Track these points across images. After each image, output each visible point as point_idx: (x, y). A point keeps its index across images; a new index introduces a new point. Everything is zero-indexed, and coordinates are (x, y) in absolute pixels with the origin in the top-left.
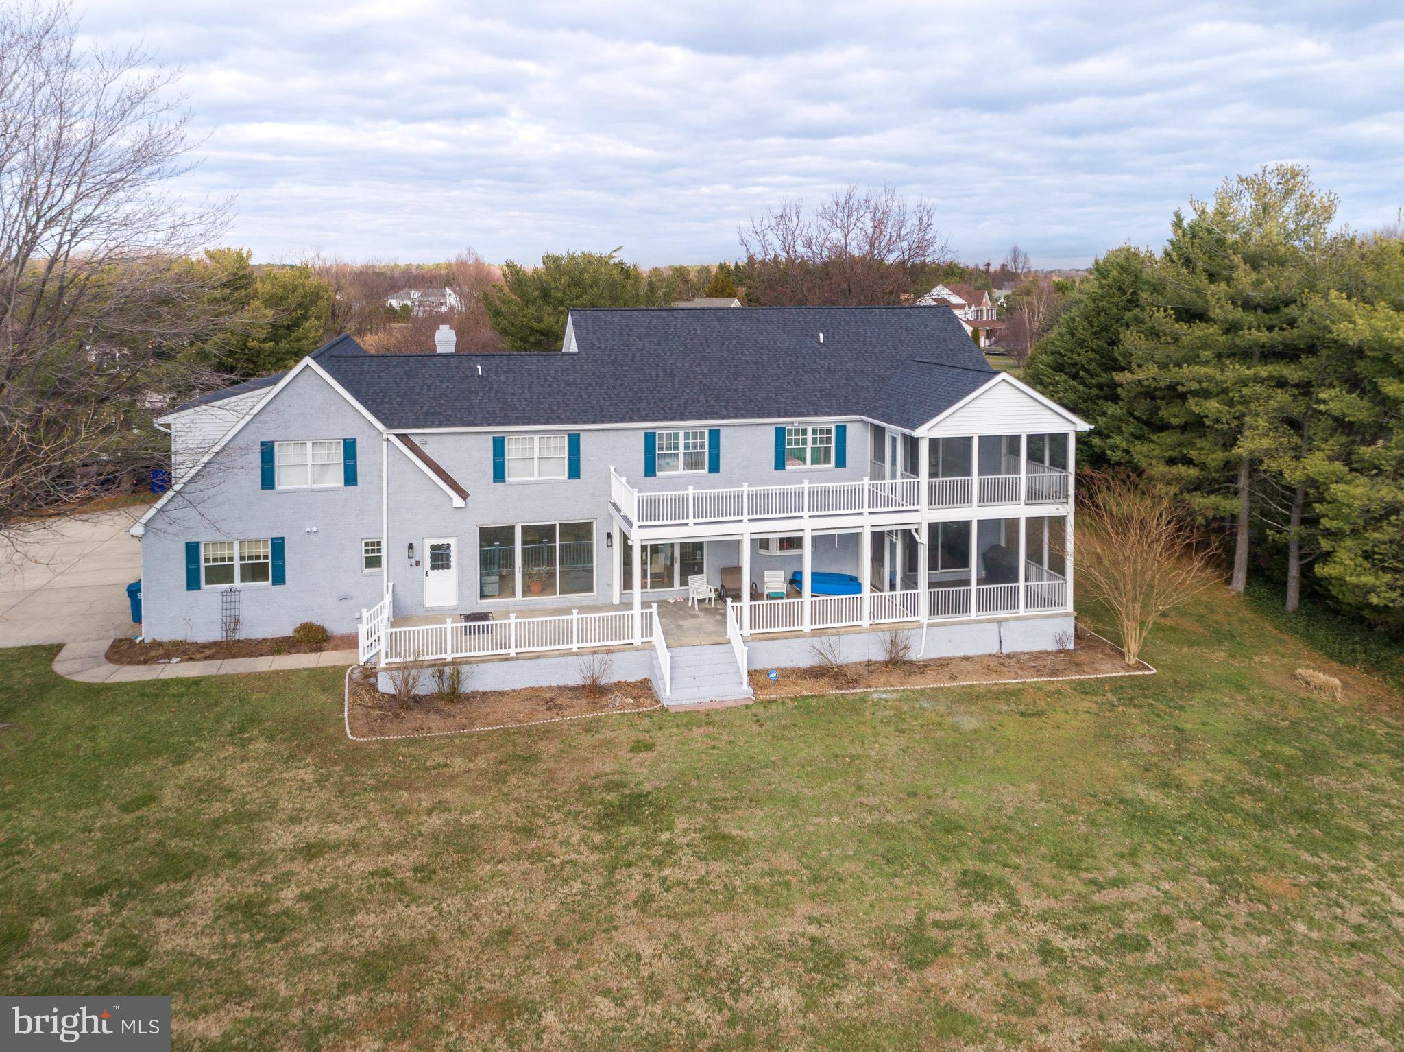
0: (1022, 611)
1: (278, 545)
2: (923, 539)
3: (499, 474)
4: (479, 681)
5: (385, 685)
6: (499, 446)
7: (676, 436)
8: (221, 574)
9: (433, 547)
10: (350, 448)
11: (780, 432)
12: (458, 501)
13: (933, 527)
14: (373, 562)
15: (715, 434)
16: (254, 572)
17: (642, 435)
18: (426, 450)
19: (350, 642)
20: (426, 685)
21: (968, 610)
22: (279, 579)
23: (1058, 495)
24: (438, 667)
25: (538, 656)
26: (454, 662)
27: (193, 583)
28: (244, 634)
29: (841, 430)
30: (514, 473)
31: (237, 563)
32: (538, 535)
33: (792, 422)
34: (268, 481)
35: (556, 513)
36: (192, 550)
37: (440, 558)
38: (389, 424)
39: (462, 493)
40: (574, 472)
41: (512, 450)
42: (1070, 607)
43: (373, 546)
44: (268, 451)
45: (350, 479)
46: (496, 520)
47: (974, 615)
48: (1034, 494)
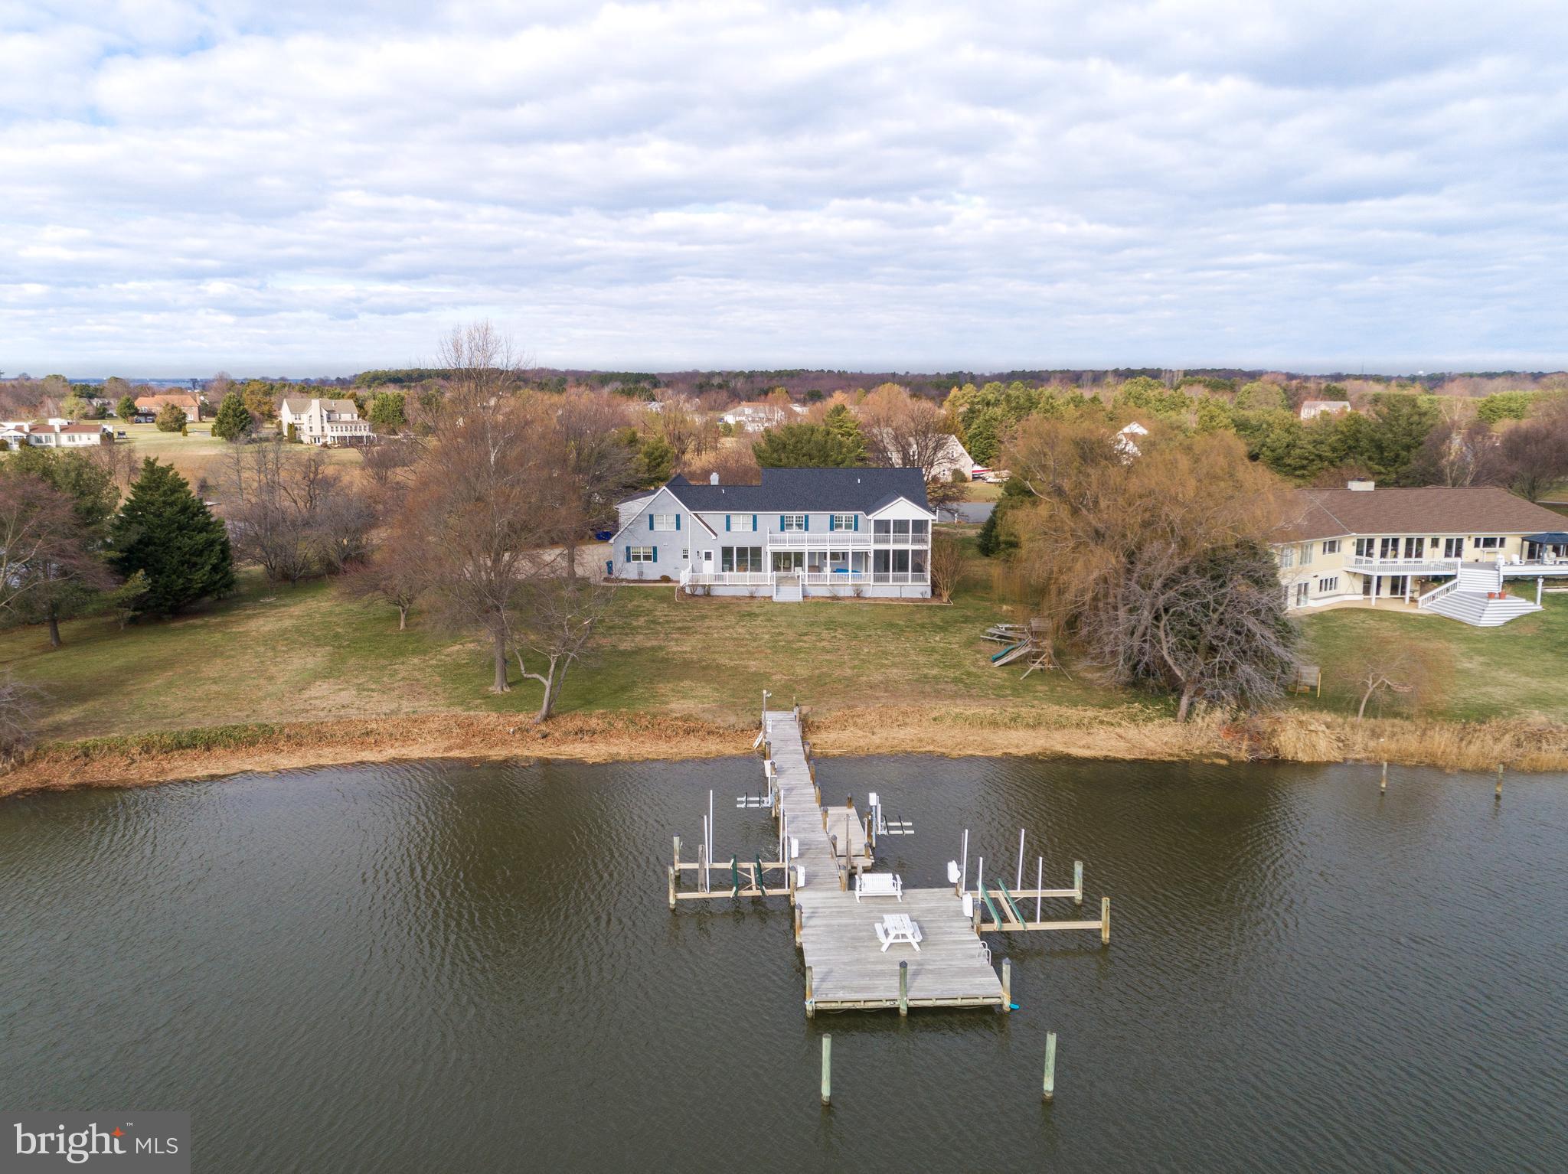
0: (910, 583)
1: (655, 549)
2: (872, 555)
3: (728, 529)
4: (718, 592)
5: (688, 591)
6: (728, 518)
7: (792, 517)
8: (637, 558)
9: (706, 553)
10: (678, 517)
11: (832, 517)
12: (714, 537)
13: (876, 552)
14: (686, 557)
15: (807, 517)
16: (647, 558)
17: (780, 516)
18: (703, 518)
19: (678, 582)
20: (699, 591)
21: (888, 581)
22: (655, 560)
23: (924, 541)
24: (704, 586)
25: (736, 585)
26: (709, 586)
27: (628, 560)
28: (644, 578)
29: (856, 517)
30: (733, 528)
31: (642, 554)
32: (742, 551)
33: (836, 513)
34: (652, 528)
35: (749, 542)
36: (628, 548)
37: (708, 556)
38: (691, 509)
39: (715, 535)
40: (755, 529)
41: (733, 519)
42: (929, 583)
43: (686, 551)
44: (651, 517)
45: (678, 527)
46: (727, 544)
47: (891, 583)
48: (915, 541)
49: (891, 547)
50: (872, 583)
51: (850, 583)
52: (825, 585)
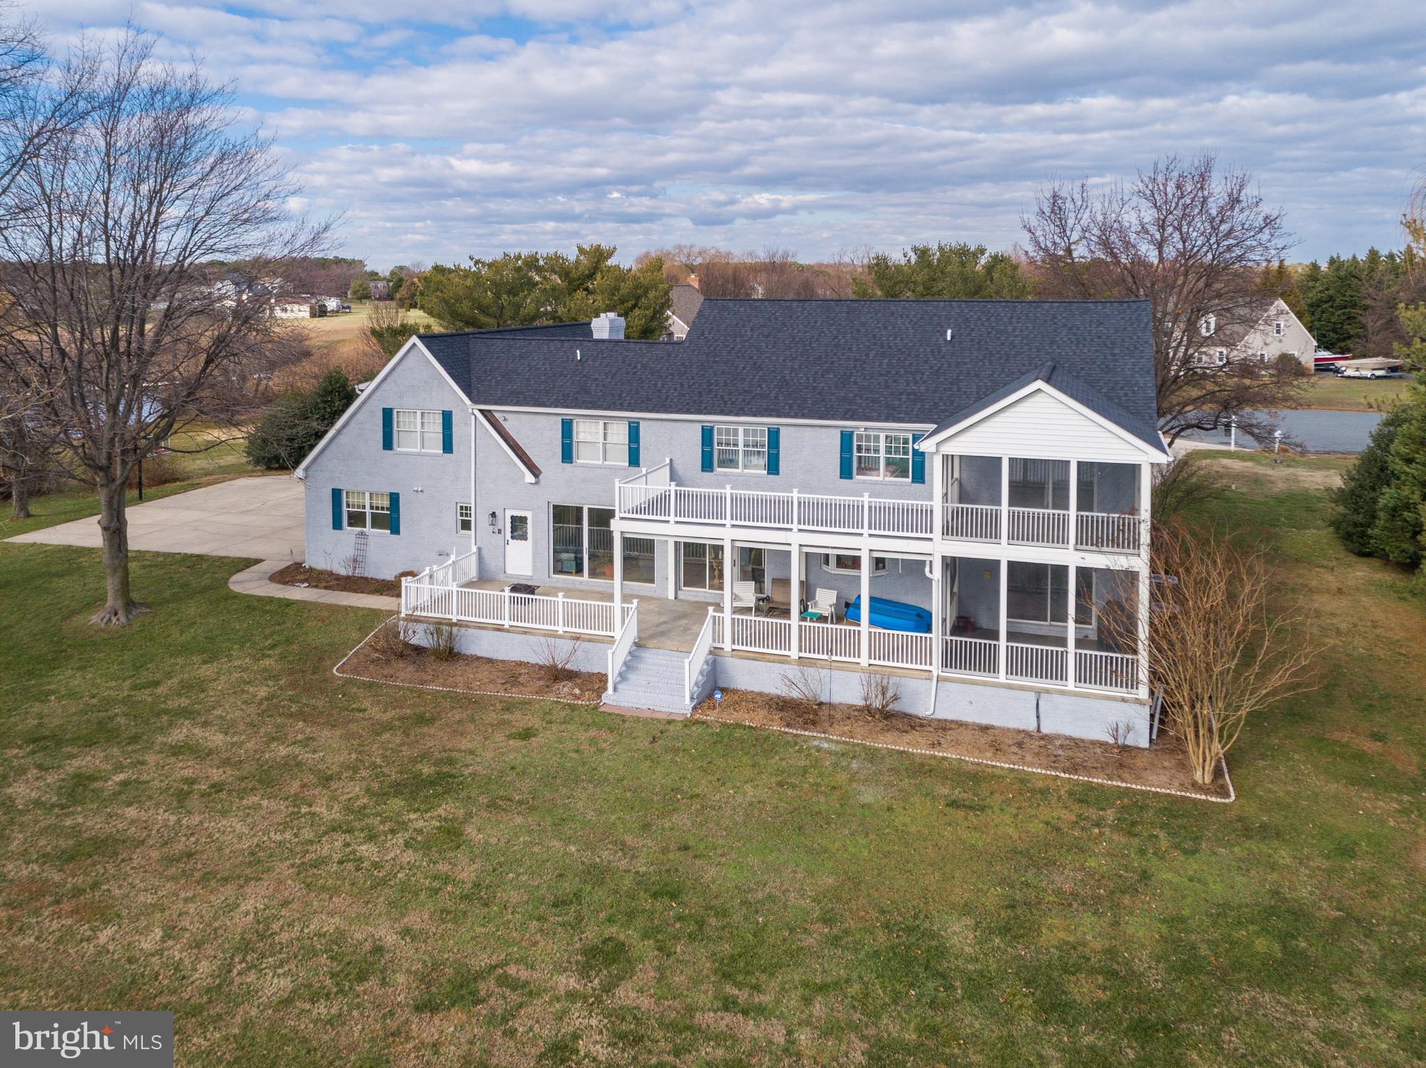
0: (1071, 685)
1: (394, 498)
2: (936, 574)
3: (567, 455)
4: (481, 645)
5: (400, 634)
6: (567, 428)
7: (736, 432)
8: (357, 519)
9: (513, 518)
10: (447, 417)
11: (846, 438)
12: (529, 478)
14: (466, 525)
15: (774, 435)
16: (378, 522)
17: (699, 427)
18: (506, 425)
22: (395, 530)
24: (439, 625)
25: (526, 632)
27: (337, 525)
28: (370, 573)
30: (584, 457)
31: (368, 510)
33: (859, 427)
34: (388, 444)
36: (337, 494)
38: (476, 400)
39: (535, 471)
40: (634, 460)
41: (579, 433)
42: (1144, 694)
43: (465, 510)
44: (388, 414)
45: (448, 447)
46: (568, 499)
47: (1002, 677)
48: (1090, 537)
49: (1004, 551)
50: (936, 668)
51: (864, 660)
52: (784, 660)
